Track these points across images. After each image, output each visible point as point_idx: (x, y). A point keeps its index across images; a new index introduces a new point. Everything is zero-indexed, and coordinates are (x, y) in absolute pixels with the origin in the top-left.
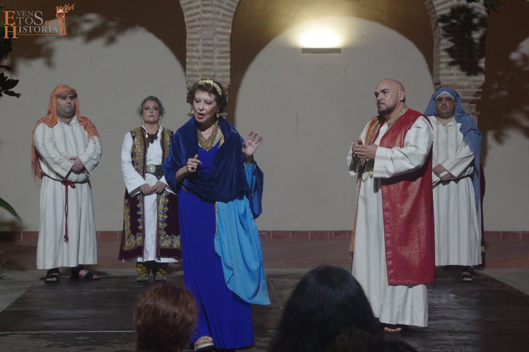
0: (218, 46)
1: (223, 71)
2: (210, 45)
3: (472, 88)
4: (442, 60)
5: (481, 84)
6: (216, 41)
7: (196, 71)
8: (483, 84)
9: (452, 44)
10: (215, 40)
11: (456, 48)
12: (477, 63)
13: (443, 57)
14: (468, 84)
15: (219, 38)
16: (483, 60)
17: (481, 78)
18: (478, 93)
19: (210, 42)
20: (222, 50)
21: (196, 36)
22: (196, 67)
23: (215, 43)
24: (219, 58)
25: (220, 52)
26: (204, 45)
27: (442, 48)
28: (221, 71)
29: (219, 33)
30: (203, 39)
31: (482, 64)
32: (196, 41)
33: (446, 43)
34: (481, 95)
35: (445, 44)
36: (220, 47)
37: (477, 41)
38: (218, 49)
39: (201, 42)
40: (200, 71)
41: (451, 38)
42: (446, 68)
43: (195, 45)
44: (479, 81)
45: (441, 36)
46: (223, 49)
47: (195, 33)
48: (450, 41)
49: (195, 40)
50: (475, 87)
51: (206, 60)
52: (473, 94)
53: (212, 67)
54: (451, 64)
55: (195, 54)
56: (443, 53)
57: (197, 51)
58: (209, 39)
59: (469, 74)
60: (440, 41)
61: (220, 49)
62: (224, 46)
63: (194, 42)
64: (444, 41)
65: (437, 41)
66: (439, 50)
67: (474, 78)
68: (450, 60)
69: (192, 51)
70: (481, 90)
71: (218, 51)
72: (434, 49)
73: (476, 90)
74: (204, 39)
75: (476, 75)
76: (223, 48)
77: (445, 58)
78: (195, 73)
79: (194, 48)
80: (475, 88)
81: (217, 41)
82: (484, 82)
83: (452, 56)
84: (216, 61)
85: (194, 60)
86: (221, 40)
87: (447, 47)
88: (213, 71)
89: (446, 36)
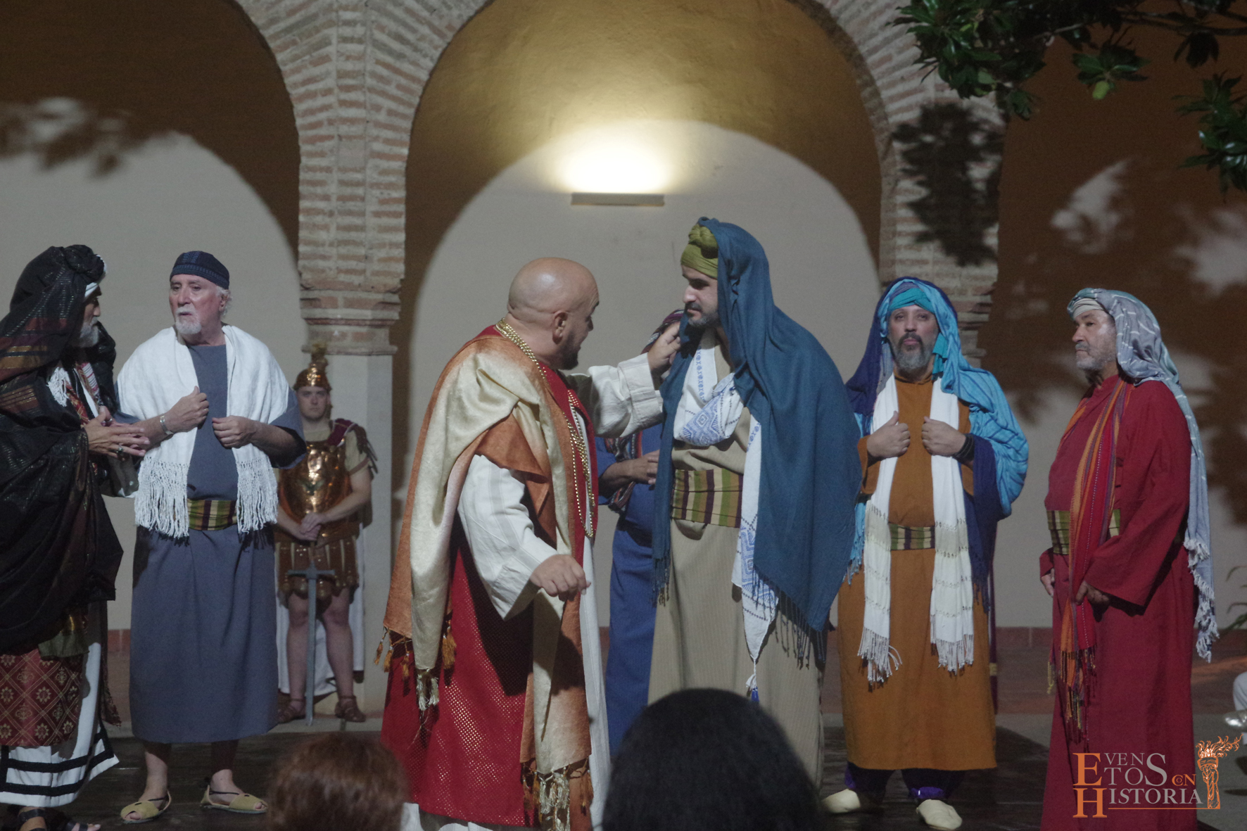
0: (376, 185)
1: (388, 247)
2: (358, 184)
3: (970, 293)
4: (900, 228)
5: (988, 284)
6: (371, 175)
7: (323, 245)
8: (994, 284)
9: (923, 192)
10: (368, 172)
11: (933, 201)
12: (980, 235)
13: (905, 220)
14: (959, 285)
15: (377, 167)
16: (994, 230)
17: (990, 271)
18: (982, 305)
19: (358, 176)
20: (386, 196)
21: (324, 162)
22: (323, 236)
23: (368, 180)
24: (377, 214)
25: (383, 202)
26: (343, 183)
27: (900, 199)
28: (382, 245)
29: (380, 155)
30: (340, 169)
31: (992, 239)
32: (324, 173)
33: (910, 190)
34: (988, 309)
35: (907, 191)
36: (380, 188)
37: (980, 186)
38: (376, 192)
39: (336, 175)
40: (331, 245)
41: (921, 178)
42: (909, 247)
43: (321, 183)
44: (984, 278)
45: (899, 174)
46: (389, 194)
47: (322, 154)
48: (920, 183)
49: (321, 172)
50: (977, 291)
51: (348, 220)
52: (970, 309)
53: (362, 236)
54: (922, 238)
55: (321, 205)
56: (904, 213)
57: (326, 198)
58: (355, 170)
59: (962, 263)
60: (897, 181)
61: (382, 193)
62: (390, 186)
63: (319, 176)
64: (906, 184)
65: (889, 184)
66: (895, 205)
67: (972, 270)
68: (920, 228)
69: (315, 197)
70: (988, 299)
71: (377, 197)
72: (883, 202)
73: (978, 299)
74: (343, 170)
75: (977, 263)
76: (389, 192)
77: (909, 225)
78: (321, 250)
79: (319, 190)
80: (975, 295)
81: (375, 175)
82: (995, 280)
83: (923, 219)
84: (372, 221)
85: (319, 219)
86: (384, 172)
87: (913, 198)
88: (364, 246)
89: (908, 174)
